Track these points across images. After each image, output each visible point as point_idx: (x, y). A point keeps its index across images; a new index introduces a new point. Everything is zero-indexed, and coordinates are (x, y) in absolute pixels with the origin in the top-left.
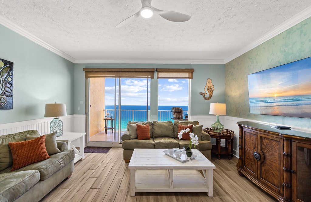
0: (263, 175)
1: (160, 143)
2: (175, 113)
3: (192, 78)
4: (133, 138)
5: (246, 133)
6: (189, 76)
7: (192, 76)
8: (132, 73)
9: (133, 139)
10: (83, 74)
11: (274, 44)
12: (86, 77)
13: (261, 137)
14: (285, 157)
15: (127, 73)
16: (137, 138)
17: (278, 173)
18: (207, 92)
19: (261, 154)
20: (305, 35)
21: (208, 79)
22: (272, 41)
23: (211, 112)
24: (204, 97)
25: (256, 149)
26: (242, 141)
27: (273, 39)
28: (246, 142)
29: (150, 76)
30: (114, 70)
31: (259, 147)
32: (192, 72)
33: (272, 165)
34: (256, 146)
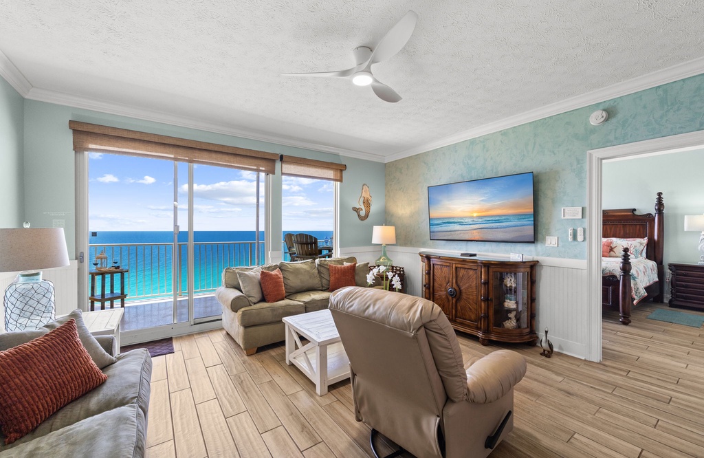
0: (459, 315)
1: (313, 301)
2: (300, 245)
3: (341, 180)
4: (256, 301)
5: (436, 266)
6: (335, 175)
7: (341, 177)
8: (227, 157)
9: (255, 304)
10: (69, 138)
11: (456, 151)
12: (78, 148)
13: (456, 268)
14: (483, 286)
15: (214, 155)
16: (263, 300)
17: (475, 306)
18: (363, 207)
19: (457, 288)
20: (487, 151)
21: (363, 185)
22: (454, 148)
23: (375, 241)
24: (359, 215)
25: (450, 284)
26: (429, 277)
27: (455, 145)
28: (435, 277)
29: (263, 169)
30: (181, 144)
31: (454, 281)
32: (341, 171)
33: (469, 298)
34: (451, 280)
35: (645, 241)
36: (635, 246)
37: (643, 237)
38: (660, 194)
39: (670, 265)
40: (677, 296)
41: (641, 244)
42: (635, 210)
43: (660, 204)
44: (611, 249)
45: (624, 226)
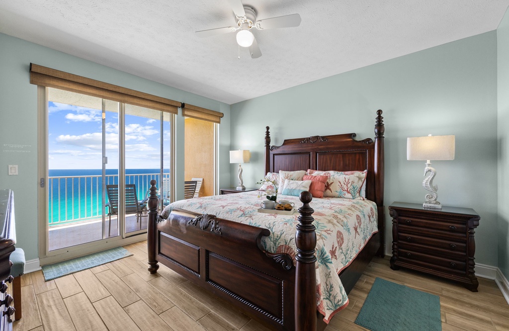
35: (363, 174)
36: (353, 182)
37: (362, 170)
38: (380, 112)
39: (392, 208)
40: (400, 254)
41: (360, 178)
42: (354, 135)
43: (380, 125)
44: (327, 187)
45: (344, 155)
